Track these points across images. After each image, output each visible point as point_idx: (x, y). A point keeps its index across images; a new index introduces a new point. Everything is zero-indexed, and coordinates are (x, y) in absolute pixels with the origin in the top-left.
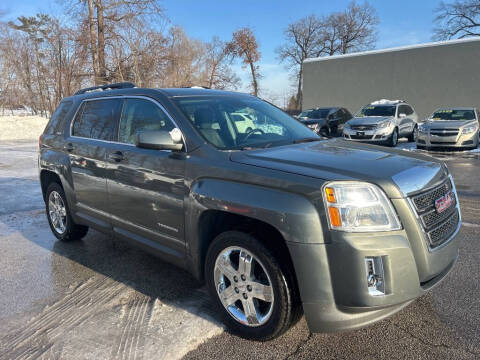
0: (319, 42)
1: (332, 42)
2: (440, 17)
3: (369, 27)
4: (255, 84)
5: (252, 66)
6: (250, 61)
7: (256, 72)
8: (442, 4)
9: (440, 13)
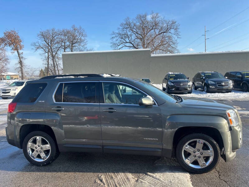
0: (58, 43)
1: (65, 43)
2: (113, 38)
3: (83, 38)
4: (21, 62)
5: (18, 52)
6: (16, 49)
7: (21, 56)
8: (113, 32)
9: (113, 36)
